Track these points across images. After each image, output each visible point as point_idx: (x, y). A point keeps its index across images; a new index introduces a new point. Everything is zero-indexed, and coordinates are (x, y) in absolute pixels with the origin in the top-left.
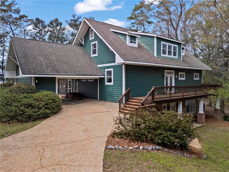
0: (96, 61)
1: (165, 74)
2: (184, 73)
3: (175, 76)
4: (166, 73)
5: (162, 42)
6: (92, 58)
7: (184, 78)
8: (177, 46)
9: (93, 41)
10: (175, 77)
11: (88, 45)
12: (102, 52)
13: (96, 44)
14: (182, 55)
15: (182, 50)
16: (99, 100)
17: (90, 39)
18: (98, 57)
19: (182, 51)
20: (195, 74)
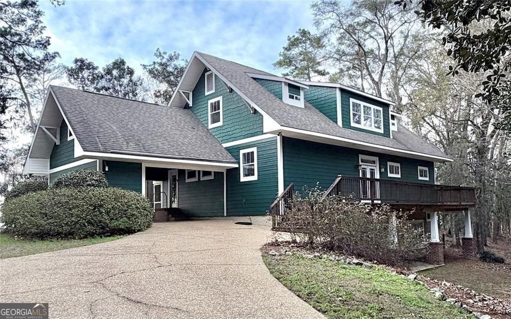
0: (219, 136)
1: (360, 163)
2: (399, 165)
3: (380, 168)
4: (362, 162)
5: (351, 99)
6: (211, 131)
7: (398, 173)
8: (381, 109)
9: (212, 96)
10: (380, 171)
11: (202, 106)
12: (232, 118)
13: (218, 102)
14: (392, 131)
15: (392, 119)
16: (227, 216)
17: (207, 94)
18: (224, 128)
19: (391, 121)
20: (419, 168)
